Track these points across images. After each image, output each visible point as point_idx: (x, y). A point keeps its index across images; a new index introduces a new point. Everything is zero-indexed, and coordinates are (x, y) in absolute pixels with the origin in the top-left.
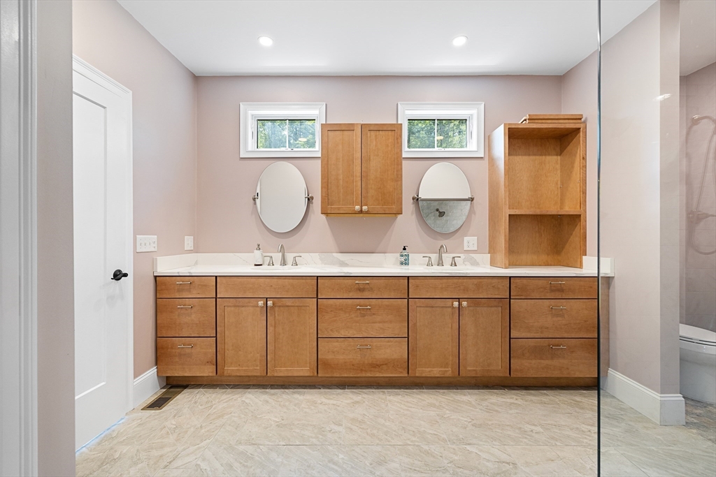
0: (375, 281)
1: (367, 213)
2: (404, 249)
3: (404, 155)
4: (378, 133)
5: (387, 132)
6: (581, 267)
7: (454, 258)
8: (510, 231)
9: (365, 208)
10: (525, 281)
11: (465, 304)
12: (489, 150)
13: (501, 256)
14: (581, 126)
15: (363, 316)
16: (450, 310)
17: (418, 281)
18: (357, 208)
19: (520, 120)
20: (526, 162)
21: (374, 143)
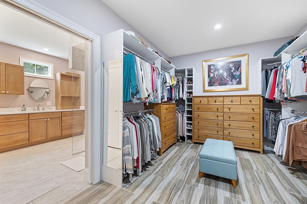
0: (15, 116)
1: (8, 94)
2: (24, 106)
3: (25, 75)
4: (13, 67)
5: (17, 68)
6: (79, 109)
7: (43, 108)
8: (62, 100)
9: (7, 92)
10: (65, 112)
11: (49, 119)
12: (55, 78)
13: (59, 107)
14: (79, 77)
15: (10, 127)
16: (44, 121)
17: (32, 115)
18: (4, 92)
19: (64, 72)
20: (66, 82)
21: (12, 71)
